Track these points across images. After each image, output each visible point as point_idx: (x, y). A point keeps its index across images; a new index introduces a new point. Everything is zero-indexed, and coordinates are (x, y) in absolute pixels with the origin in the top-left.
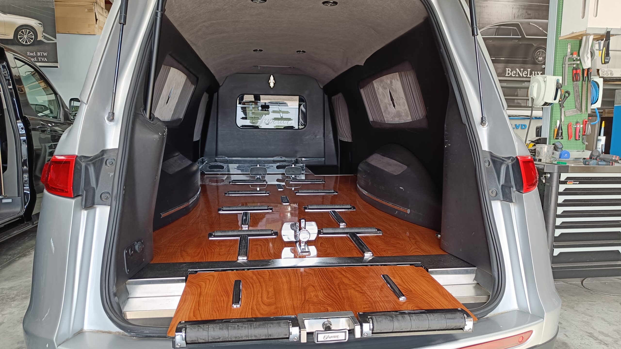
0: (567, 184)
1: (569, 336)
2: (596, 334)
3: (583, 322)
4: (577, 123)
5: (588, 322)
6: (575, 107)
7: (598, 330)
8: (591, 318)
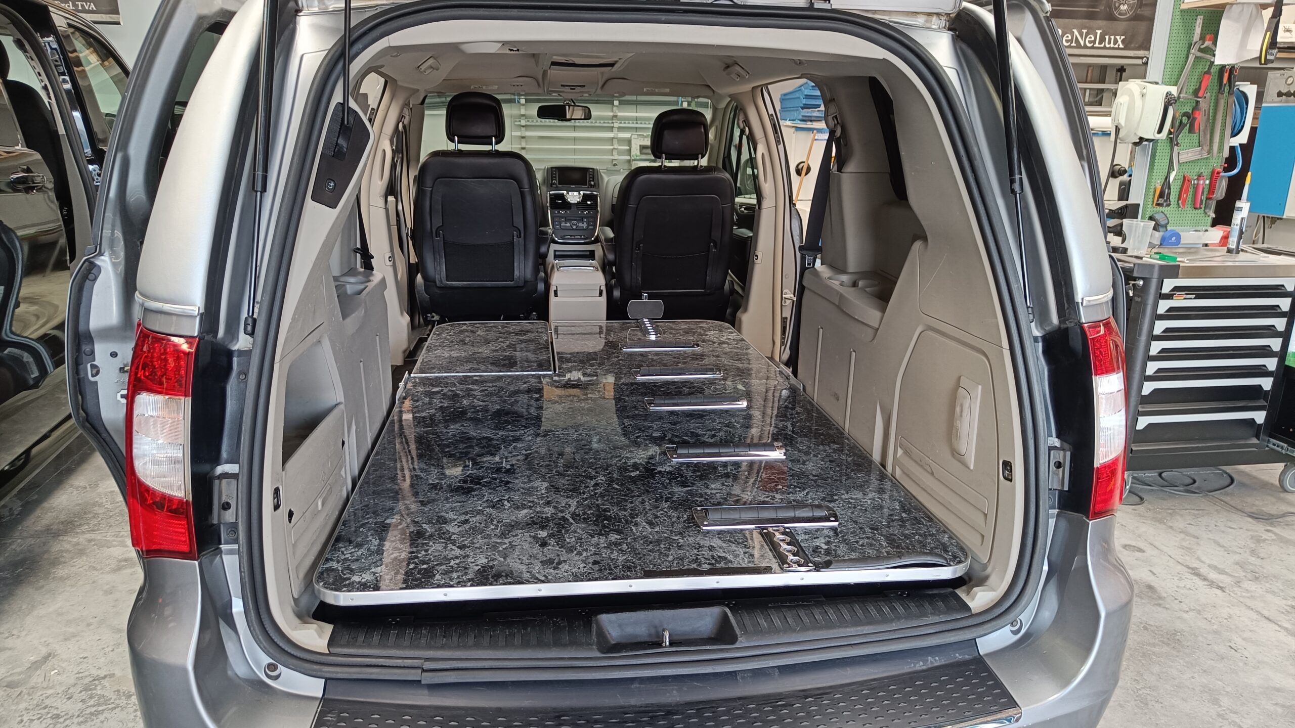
0: (1172, 299)
1: (1158, 575)
2: (1204, 570)
3: (1182, 547)
4: (1200, 176)
5: (1190, 549)
6: (1198, 144)
7: (1208, 561)
8: (1195, 540)
